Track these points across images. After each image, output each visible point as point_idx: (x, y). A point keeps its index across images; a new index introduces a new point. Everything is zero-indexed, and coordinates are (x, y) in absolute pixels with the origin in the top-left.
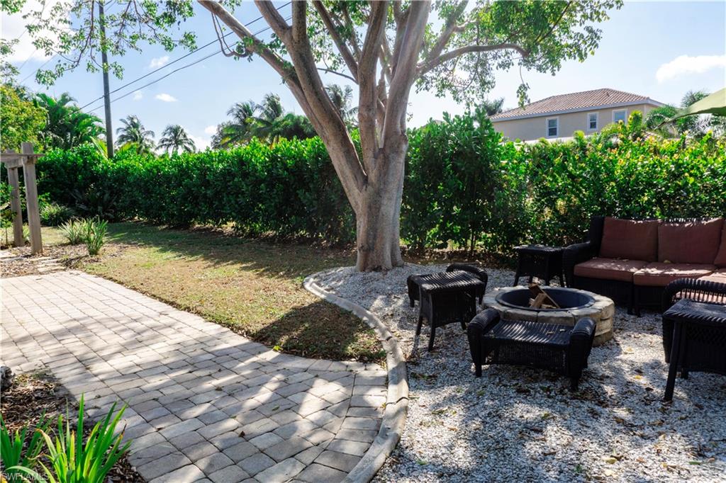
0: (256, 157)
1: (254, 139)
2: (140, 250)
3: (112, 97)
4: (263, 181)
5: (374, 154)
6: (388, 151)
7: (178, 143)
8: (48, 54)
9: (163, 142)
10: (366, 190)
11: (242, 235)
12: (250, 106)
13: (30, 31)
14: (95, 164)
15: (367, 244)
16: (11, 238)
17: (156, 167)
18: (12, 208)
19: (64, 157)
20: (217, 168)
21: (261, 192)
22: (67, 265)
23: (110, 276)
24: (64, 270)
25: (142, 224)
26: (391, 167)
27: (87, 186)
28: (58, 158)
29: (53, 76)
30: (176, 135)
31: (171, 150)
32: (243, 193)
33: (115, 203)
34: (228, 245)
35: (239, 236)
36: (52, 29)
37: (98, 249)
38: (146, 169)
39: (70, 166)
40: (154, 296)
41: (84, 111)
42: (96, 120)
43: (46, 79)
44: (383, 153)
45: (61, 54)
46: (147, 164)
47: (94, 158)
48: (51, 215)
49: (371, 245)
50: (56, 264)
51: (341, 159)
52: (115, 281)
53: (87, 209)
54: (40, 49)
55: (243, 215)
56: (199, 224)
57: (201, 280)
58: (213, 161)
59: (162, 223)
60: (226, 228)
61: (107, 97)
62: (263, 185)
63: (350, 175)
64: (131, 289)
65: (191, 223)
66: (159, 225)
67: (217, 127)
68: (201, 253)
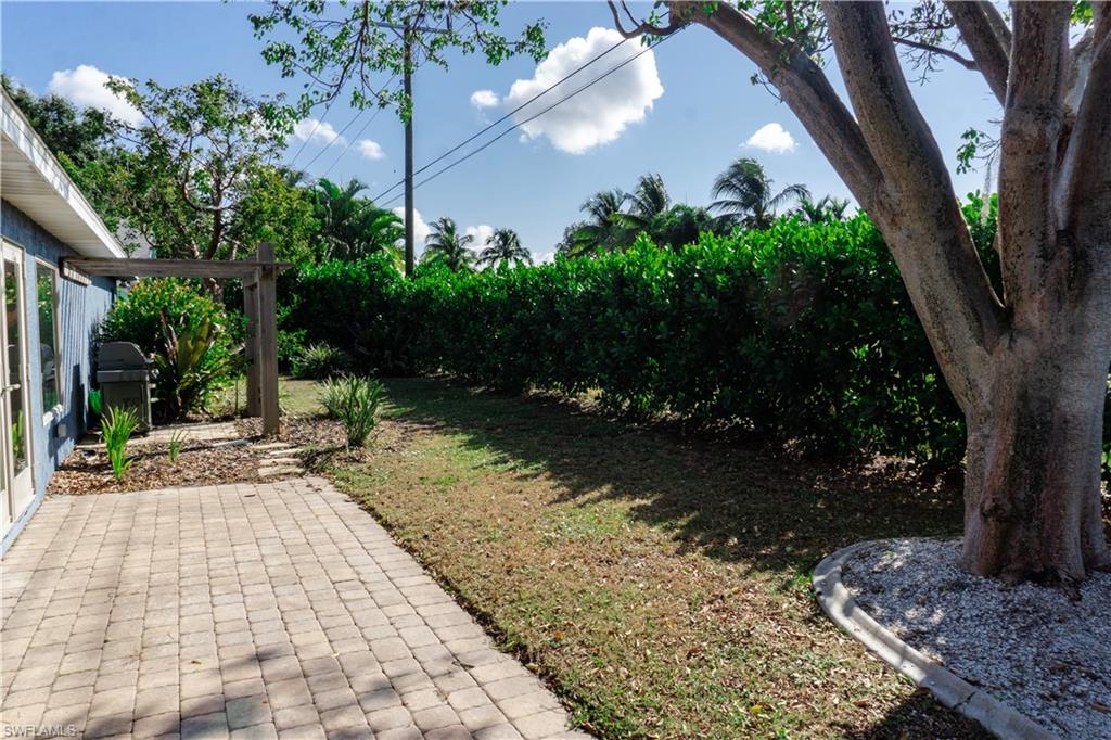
0: (651, 269)
1: (643, 237)
2: (437, 437)
3: (416, 180)
4: (662, 316)
5: (1043, 248)
6: (1084, 238)
7: (507, 254)
8: (287, 74)
9: (487, 254)
10: (1010, 348)
11: (614, 415)
12: (616, 196)
13: (257, 27)
14: (386, 284)
15: (1012, 499)
16: (243, 401)
17: (472, 288)
18: (246, 354)
19: (342, 272)
20: (575, 291)
21: (659, 337)
22: (307, 466)
23: (371, 503)
24: (301, 475)
25: (446, 381)
26: (1092, 283)
27: (373, 317)
28: (335, 276)
29: (293, 115)
30: (506, 243)
31: (497, 264)
32: (622, 337)
33: (409, 346)
34: (592, 436)
35: (610, 415)
36: (296, 22)
37: (363, 435)
38: (458, 292)
39: (350, 285)
40: (446, 583)
41: (378, 205)
42: (395, 220)
43: (282, 123)
44: (1069, 244)
45: (310, 73)
46: (460, 283)
47: (385, 275)
48: (317, 361)
49: (1022, 506)
50: (291, 460)
51: (933, 262)
52: (378, 517)
53: (368, 354)
54: (274, 63)
55: (620, 379)
56: (537, 387)
57: (549, 542)
58: (567, 279)
59: (477, 383)
60: (585, 398)
61: (408, 181)
62: (662, 324)
63: (958, 306)
64: (402, 546)
65: (524, 385)
66: (472, 386)
67: (564, 231)
68: (544, 456)
